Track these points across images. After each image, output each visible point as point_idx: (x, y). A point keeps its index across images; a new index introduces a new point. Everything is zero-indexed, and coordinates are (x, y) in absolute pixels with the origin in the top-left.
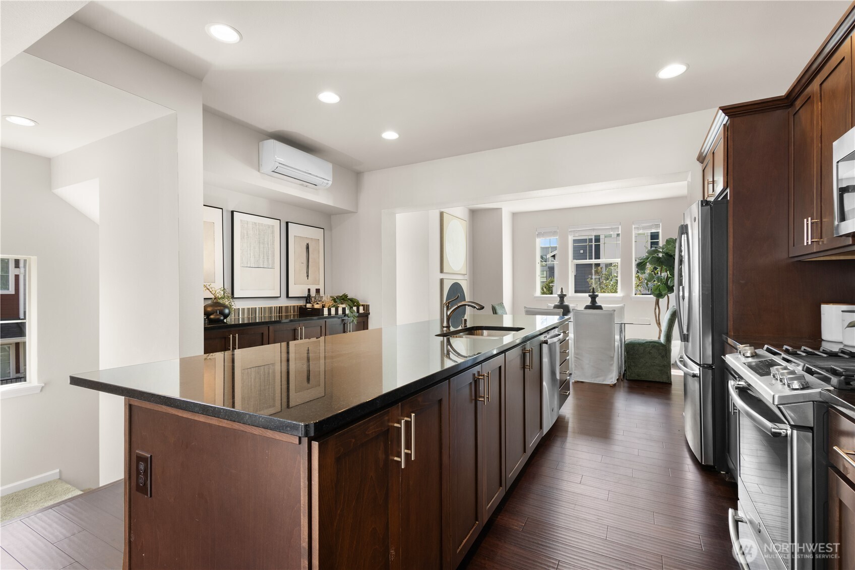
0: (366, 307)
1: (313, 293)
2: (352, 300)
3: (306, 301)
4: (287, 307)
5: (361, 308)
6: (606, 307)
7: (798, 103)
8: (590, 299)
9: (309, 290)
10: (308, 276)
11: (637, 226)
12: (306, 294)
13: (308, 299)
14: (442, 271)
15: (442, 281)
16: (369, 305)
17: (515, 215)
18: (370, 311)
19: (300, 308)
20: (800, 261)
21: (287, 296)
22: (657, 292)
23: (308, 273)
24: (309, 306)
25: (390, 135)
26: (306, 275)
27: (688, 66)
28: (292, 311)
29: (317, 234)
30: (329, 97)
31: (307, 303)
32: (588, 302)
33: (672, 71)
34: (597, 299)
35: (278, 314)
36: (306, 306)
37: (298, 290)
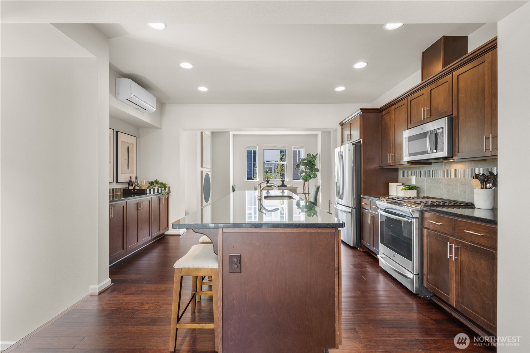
0: (169, 188)
1: (133, 180)
2: (162, 184)
3: (129, 184)
4: (116, 189)
5: (167, 189)
6: (288, 186)
7: (384, 112)
8: (281, 182)
9: (131, 177)
10: (128, 168)
11: (294, 147)
12: (128, 180)
13: (130, 183)
14: (202, 167)
15: (202, 172)
16: (170, 187)
17: (234, 135)
18: (171, 191)
19: (123, 189)
20: (382, 168)
21: (117, 181)
22: (306, 179)
23: (128, 166)
24: (131, 188)
25: (203, 89)
26: (127, 167)
27: (346, 88)
28: (119, 192)
29: (132, 140)
30: (186, 65)
31: (129, 186)
32: (280, 183)
33: (340, 89)
34: (285, 182)
35: (112, 194)
36: (128, 188)
37: (123, 177)
